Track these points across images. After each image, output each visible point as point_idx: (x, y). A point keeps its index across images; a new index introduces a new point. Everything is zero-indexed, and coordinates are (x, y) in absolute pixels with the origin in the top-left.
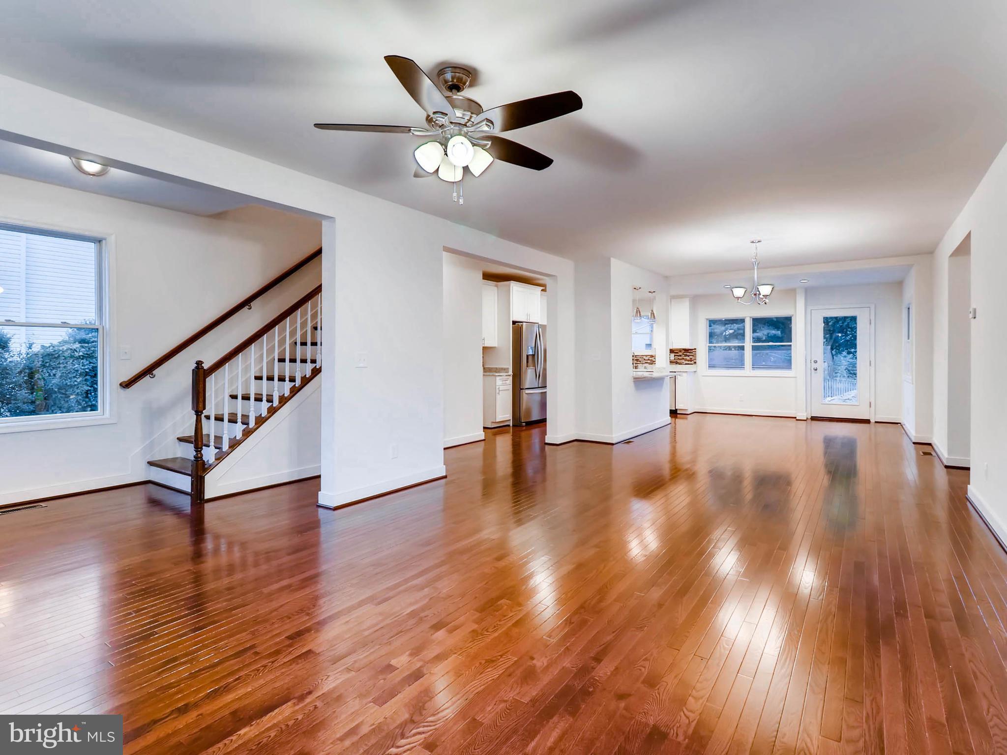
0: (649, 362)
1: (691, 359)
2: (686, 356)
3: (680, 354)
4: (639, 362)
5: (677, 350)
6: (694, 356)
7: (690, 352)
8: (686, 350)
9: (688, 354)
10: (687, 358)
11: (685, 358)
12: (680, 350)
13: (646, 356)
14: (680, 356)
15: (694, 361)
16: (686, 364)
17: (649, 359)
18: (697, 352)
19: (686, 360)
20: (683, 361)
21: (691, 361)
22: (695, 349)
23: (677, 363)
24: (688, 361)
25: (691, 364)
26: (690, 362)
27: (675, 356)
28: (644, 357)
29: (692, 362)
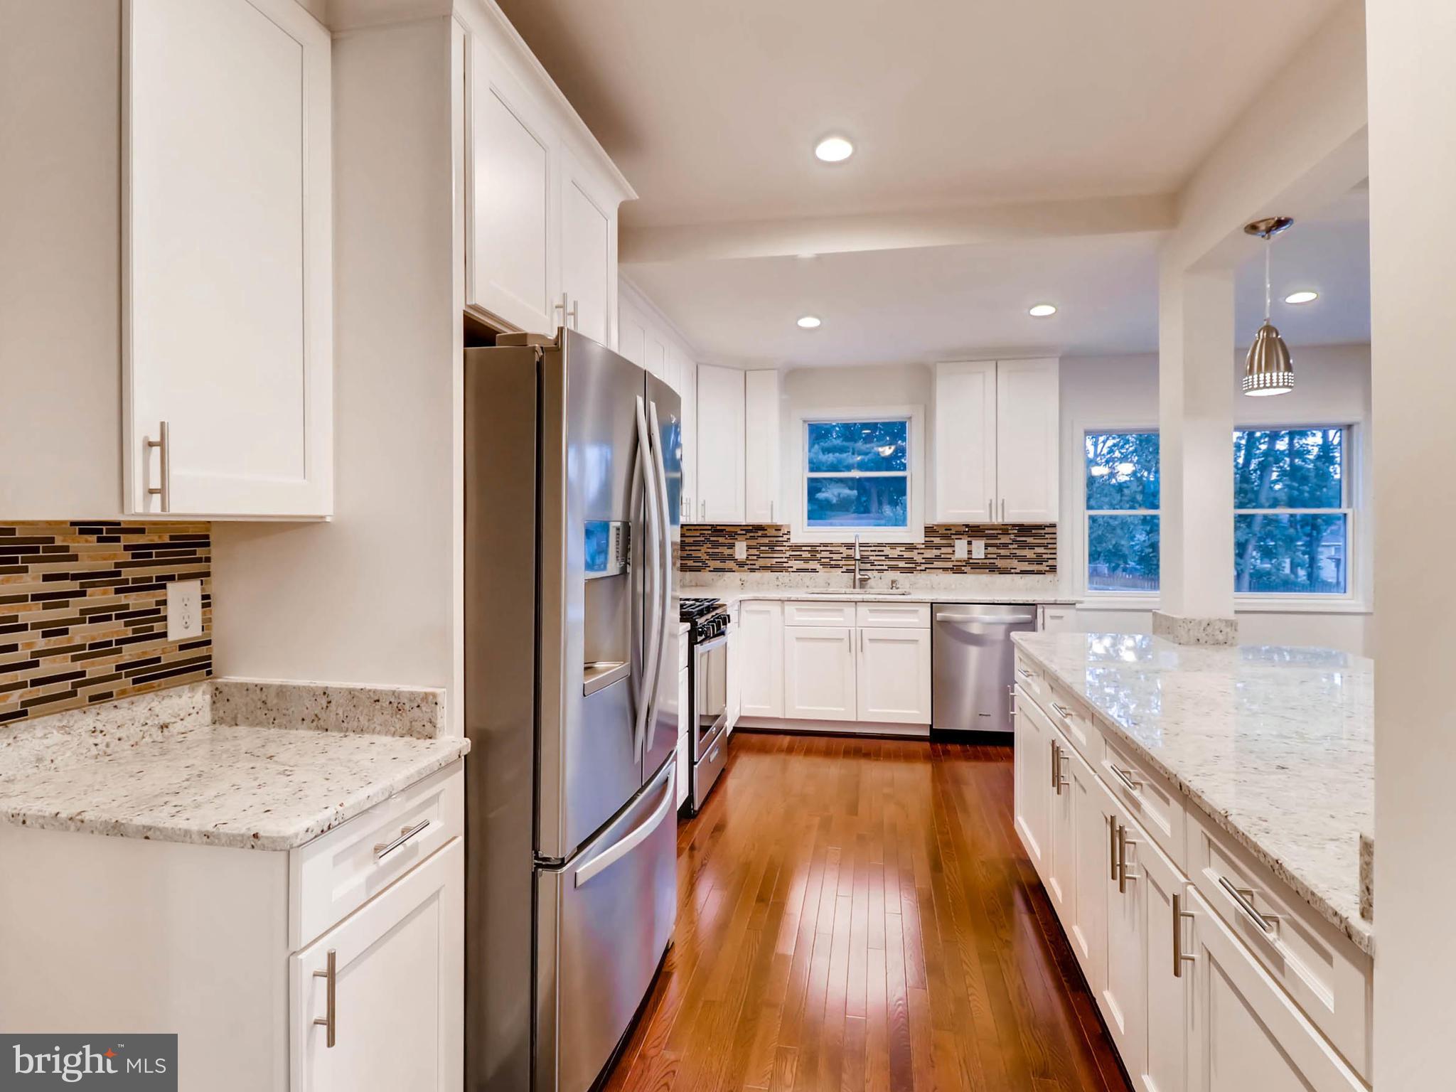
0: (902, 564)
1: (1039, 555)
2: (1023, 546)
3: (1005, 540)
4: (868, 566)
5: (993, 527)
6: (1051, 546)
7: (1034, 536)
8: (1024, 529)
9: (1030, 540)
10: (1029, 553)
11: (1019, 552)
12: (1005, 529)
13: (893, 546)
14: (1005, 546)
15: (1050, 562)
16: (1023, 572)
17: (900, 558)
18: (1058, 536)
19: (1022, 559)
20: (1015, 563)
21: (1040, 563)
22: (1054, 526)
23: (993, 569)
24: (1030, 561)
25: (1039, 573)
26: (1035, 567)
27: (987, 546)
28: (887, 551)
29: (1043, 567)
